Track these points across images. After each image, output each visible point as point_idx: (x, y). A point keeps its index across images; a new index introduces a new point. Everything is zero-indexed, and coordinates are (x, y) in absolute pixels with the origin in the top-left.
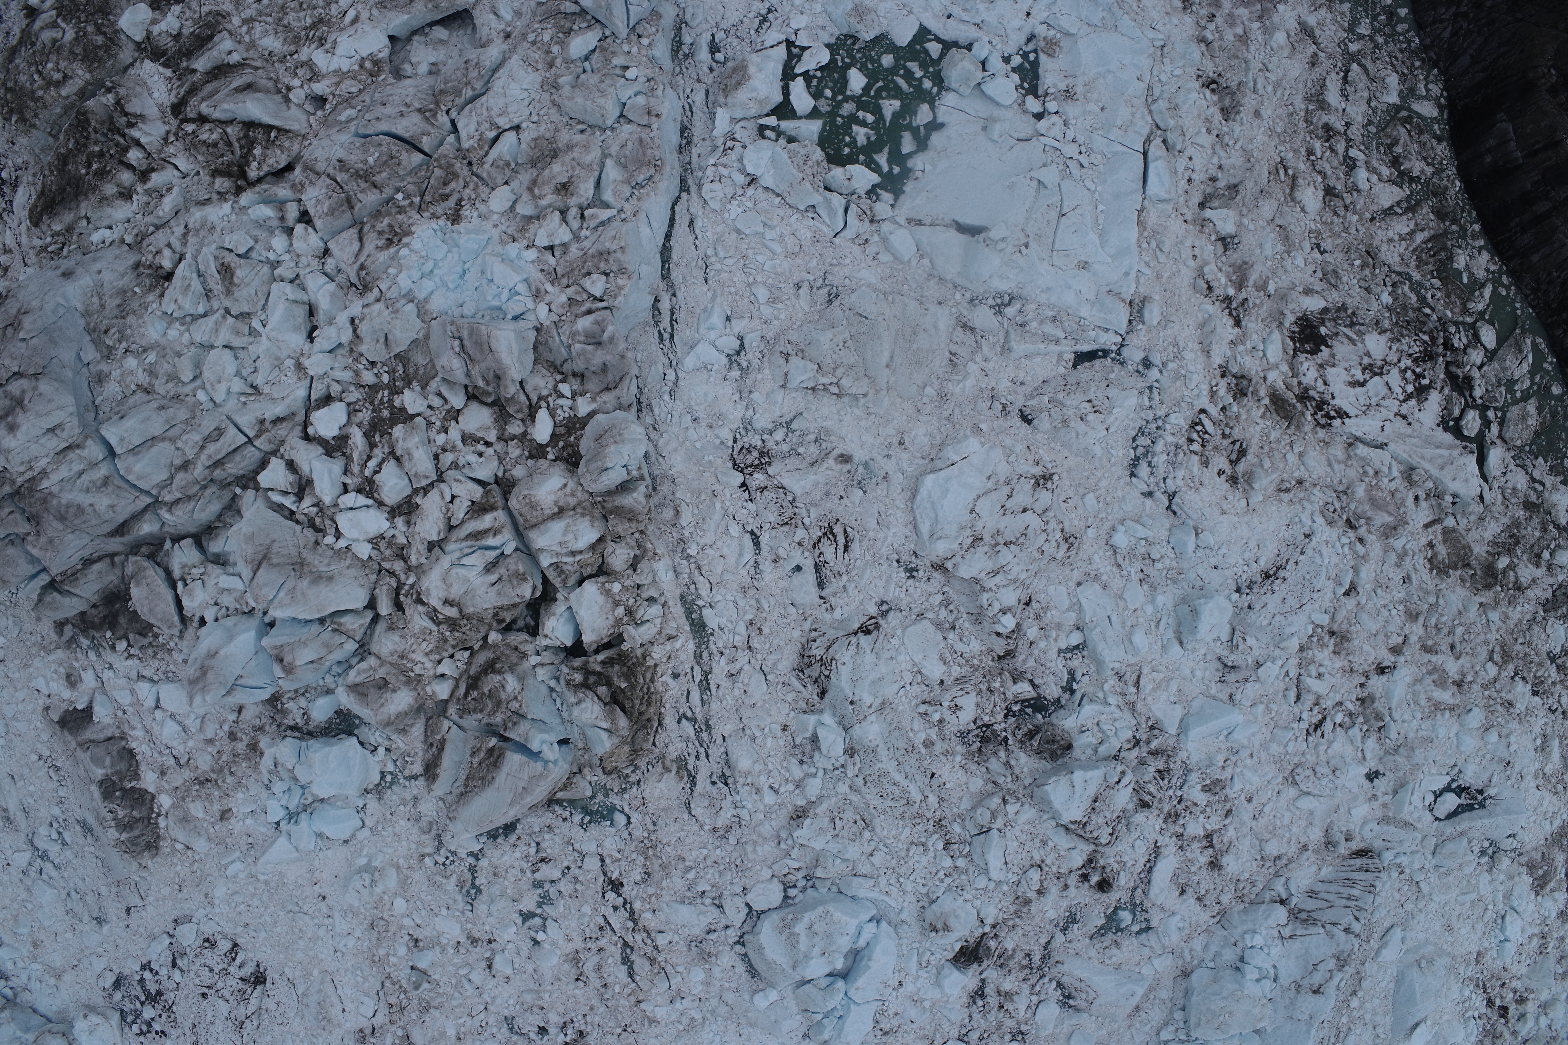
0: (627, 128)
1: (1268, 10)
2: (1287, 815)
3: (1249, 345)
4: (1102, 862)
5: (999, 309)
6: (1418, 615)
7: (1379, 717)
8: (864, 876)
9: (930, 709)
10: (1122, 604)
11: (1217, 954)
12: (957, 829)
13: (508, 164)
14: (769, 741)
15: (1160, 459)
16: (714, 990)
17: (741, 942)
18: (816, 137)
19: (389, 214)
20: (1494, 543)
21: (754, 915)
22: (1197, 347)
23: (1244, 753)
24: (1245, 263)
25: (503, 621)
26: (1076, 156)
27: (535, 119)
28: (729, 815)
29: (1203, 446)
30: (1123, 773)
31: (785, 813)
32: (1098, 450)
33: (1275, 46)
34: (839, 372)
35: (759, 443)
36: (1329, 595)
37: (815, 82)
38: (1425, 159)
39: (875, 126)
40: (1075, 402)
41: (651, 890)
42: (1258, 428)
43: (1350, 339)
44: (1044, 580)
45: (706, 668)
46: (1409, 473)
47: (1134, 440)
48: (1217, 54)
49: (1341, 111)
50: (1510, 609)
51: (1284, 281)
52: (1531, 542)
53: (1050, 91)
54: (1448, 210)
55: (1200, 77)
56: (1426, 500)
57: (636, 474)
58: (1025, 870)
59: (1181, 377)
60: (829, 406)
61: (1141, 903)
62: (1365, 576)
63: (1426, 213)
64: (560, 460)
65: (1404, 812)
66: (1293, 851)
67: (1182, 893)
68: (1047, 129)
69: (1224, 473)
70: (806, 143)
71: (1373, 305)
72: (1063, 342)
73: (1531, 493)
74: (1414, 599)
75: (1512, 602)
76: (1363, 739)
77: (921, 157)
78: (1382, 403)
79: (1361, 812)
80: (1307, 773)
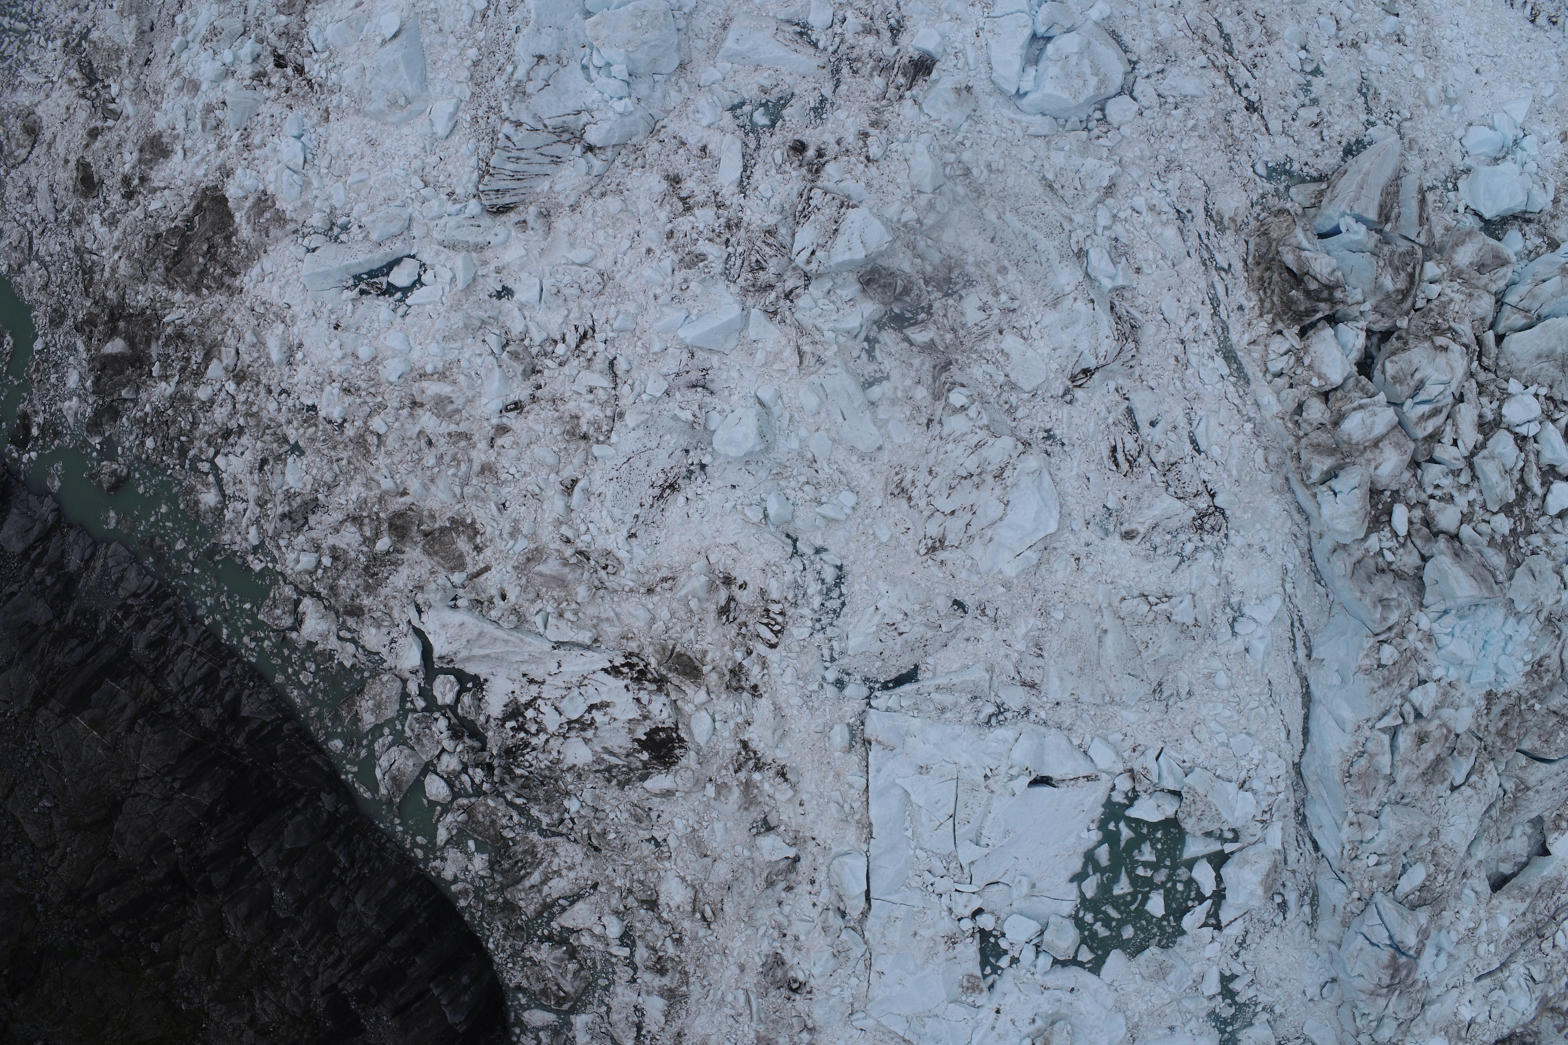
0: (1373, 807)
2: (601, 241)
3: (731, 724)
4: (804, 170)
5: (1000, 710)
6: (482, 471)
7: (515, 355)
8: (1036, 136)
9: (1009, 304)
10: (833, 434)
11: (653, 89)
12: (961, 190)
13: (1460, 753)
14: (1151, 257)
15: (813, 588)
16: (1145, 17)
17: (1133, 64)
18: (1189, 840)
19: (1543, 689)
20: (396, 564)
21: (1127, 90)
22: (787, 712)
23: (664, 298)
24: (746, 809)
25: (1399, 338)
26: (937, 880)
27: (1441, 801)
28: (1171, 182)
29: (767, 611)
30: (809, 262)
31: (1122, 189)
32: (882, 586)
34: (1151, 616)
35: (1205, 537)
36: (597, 476)
37: (1193, 894)
38: (534, 963)
39: (1135, 864)
40: (915, 630)
41: (1221, 105)
42: (709, 639)
43: (611, 753)
44: (917, 446)
45: (1216, 318)
46: (520, 622)
47: (843, 604)
48: (794, 1020)
49: (643, 994)
50: (364, 495)
51: (695, 800)
52: (348, 573)
53: (970, 940)
54: (501, 915)
55: (810, 992)
56: (492, 597)
57: (1324, 488)
58: (885, 156)
59: (802, 677)
60: (1151, 584)
61: (747, 134)
62: (556, 504)
63: (529, 906)
64: (1382, 492)
65: (458, 260)
66: (587, 204)
67: (704, 149)
68: (969, 901)
69: (741, 587)
70: (1199, 834)
71: (587, 795)
72: (932, 690)
73: (354, 626)
74: (490, 488)
75: (363, 503)
76: (527, 331)
77: (1090, 845)
78: (564, 692)
79: (512, 254)
80: (589, 287)
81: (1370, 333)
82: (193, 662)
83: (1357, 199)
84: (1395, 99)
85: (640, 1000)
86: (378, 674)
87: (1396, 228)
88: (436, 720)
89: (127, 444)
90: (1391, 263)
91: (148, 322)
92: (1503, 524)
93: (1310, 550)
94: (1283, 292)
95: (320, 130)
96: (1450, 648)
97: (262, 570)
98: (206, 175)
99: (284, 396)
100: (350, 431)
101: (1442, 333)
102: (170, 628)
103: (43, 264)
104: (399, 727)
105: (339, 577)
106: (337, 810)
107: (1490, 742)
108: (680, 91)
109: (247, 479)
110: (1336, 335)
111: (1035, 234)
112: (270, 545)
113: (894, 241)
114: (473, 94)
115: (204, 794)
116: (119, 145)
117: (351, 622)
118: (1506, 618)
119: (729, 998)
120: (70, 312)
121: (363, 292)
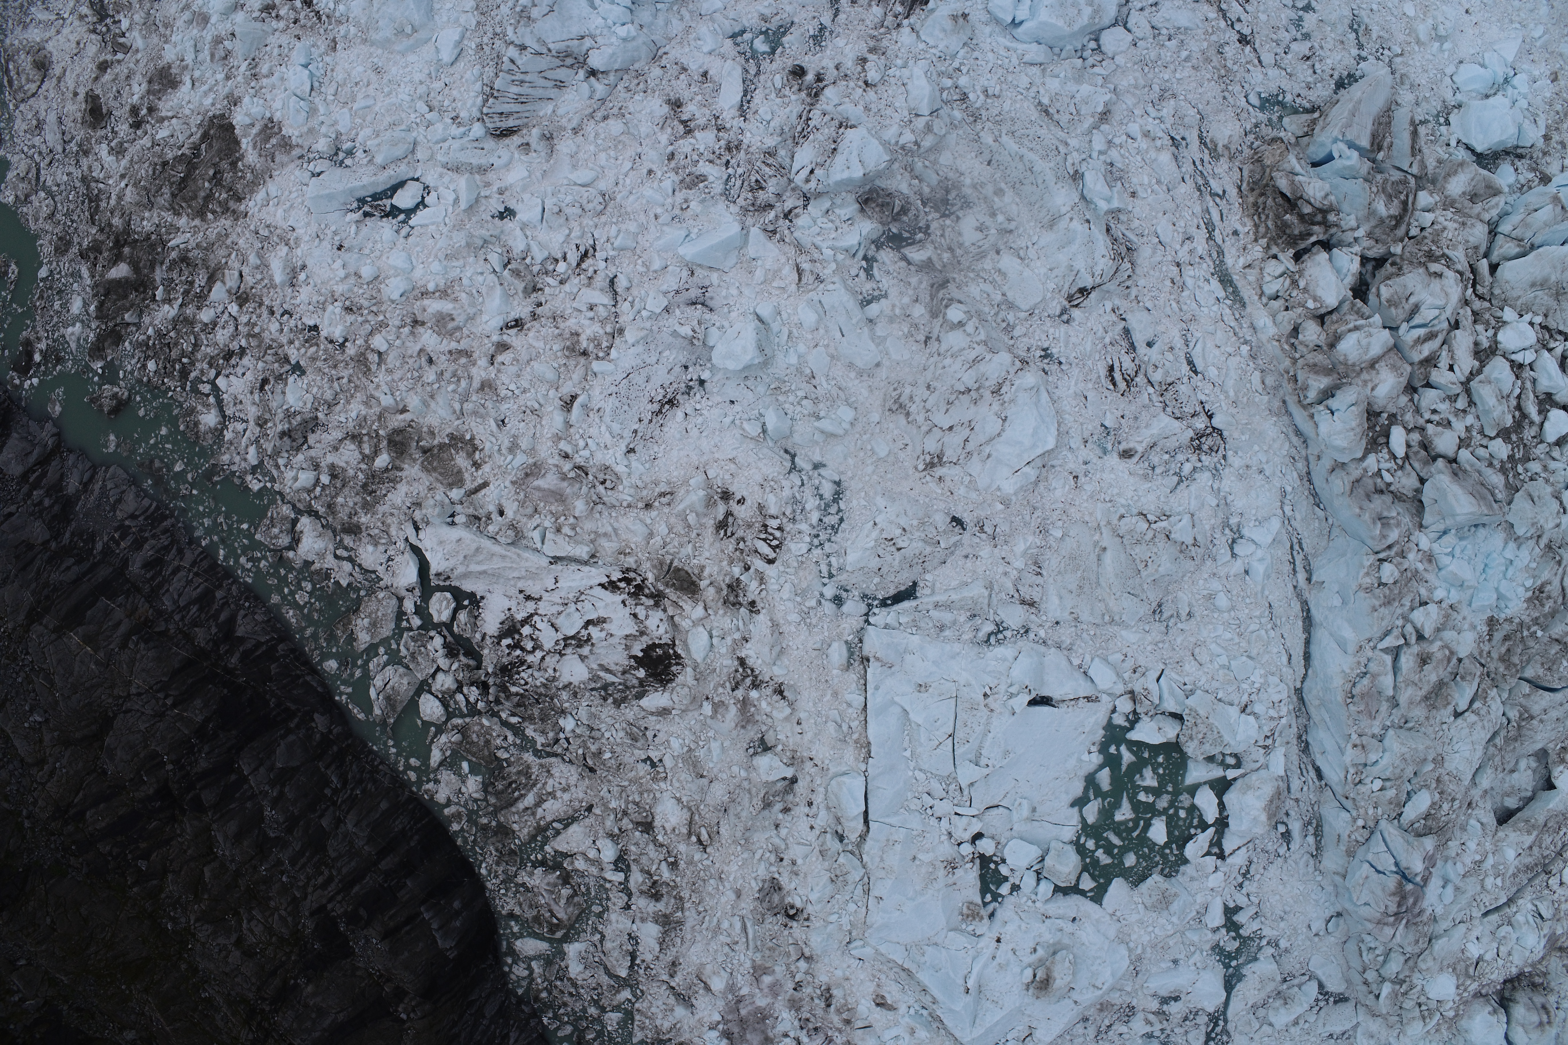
0: (1377, 730)
1: (731, 1012)
2: (603, 162)
3: (729, 640)
4: (803, 94)
5: (1000, 628)
6: (482, 387)
7: (516, 273)
8: (1032, 64)
9: (1006, 225)
10: (831, 350)
11: (655, 16)
12: (957, 114)
13: (1462, 678)
14: (1146, 181)
15: (812, 503)
18: (1191, 765)
19: (1545, 616)
20: (394, 481)
21: (1121, 22)
22: (784, 628)
23: (665, 218)
24: (743, 727)
25: (1393, 264)
26: (936, 802)
27: (1445, 727)
28: (1165, 110)
29: (765, 526)
30: (807, 181)
31: (1117, 117)
32: (881, 502)
33: (722, 972)
34: (1150, 534)
35: (1203, 458)
36: (596, 392)
37: (1195, 822)
38: (527, 890)
39: (1137, 789)
40: (913, 546)
41: (1214, 38)
42: (707, 554)
43: (608, 671)
44: (915, 363)
45: (1211, 243)
46: (518, 537)
47: (842, 520)
48: (791, 948)
49: (637, 921)
50: (363, 413)
51: (692, 719)
52: (346, 491)
53: (970, 865)
54: (494, 839)
55: (807, 919)
56: (490, 513)
57: (1321, 407)
58: (883, 81)
59: (801, 593)
60: (1150, 503)
61: (747, 60)
62: (555, 419)
63: (523, 830)
64: (1379, 414)
65: (462, 182)
66: (590, 128)
67: (705, 74)
68: (969, 824)
69: (739, 502)
70: (1201, 758)
71: (583, 714)
72: (931, 607)
73: (351, 545)
74: (489, 404)
75: (362, 421)
76: (528, 250)
77: (1091, 768)
78: (561, 608)
79: (515, 176)
80: (590, 206)
81: (1364, 260)
82: (189, 582)
83: (1349, 125)
84: (1386, 36)
85: (635, 927)
86: (374, 592)
87: (1388, 157)
88: (432, 638)
89: (129, 368)
90: (1384, 190)
91: (153, 246)
92: (1501, 449)
93: (1309, 473)
94: (1278, 216)
95: (327, 59)
96: (1450, 568)
97: (260, 490)
98: (213, 104)
99: (286, 317)
100: (351, 350)
101: (1437, 260)
102: (167, 549)
103: (50, 194)
104: (394, 646)
105: (337, 495)
106: (330, 732)
107: (1492, 669)
108: (682, 19)
109: (247, 399)
110: (1330, 259)
111: (1030, 155)
112: (268, 464)
113: (892, 162)
114: (478, 23)
115: (197, 713)
116: (128, 77)
117: (348, 540)
118: (1506, 543)
119: (725, 925)
120: (76, 240)
121: (366, 215)
